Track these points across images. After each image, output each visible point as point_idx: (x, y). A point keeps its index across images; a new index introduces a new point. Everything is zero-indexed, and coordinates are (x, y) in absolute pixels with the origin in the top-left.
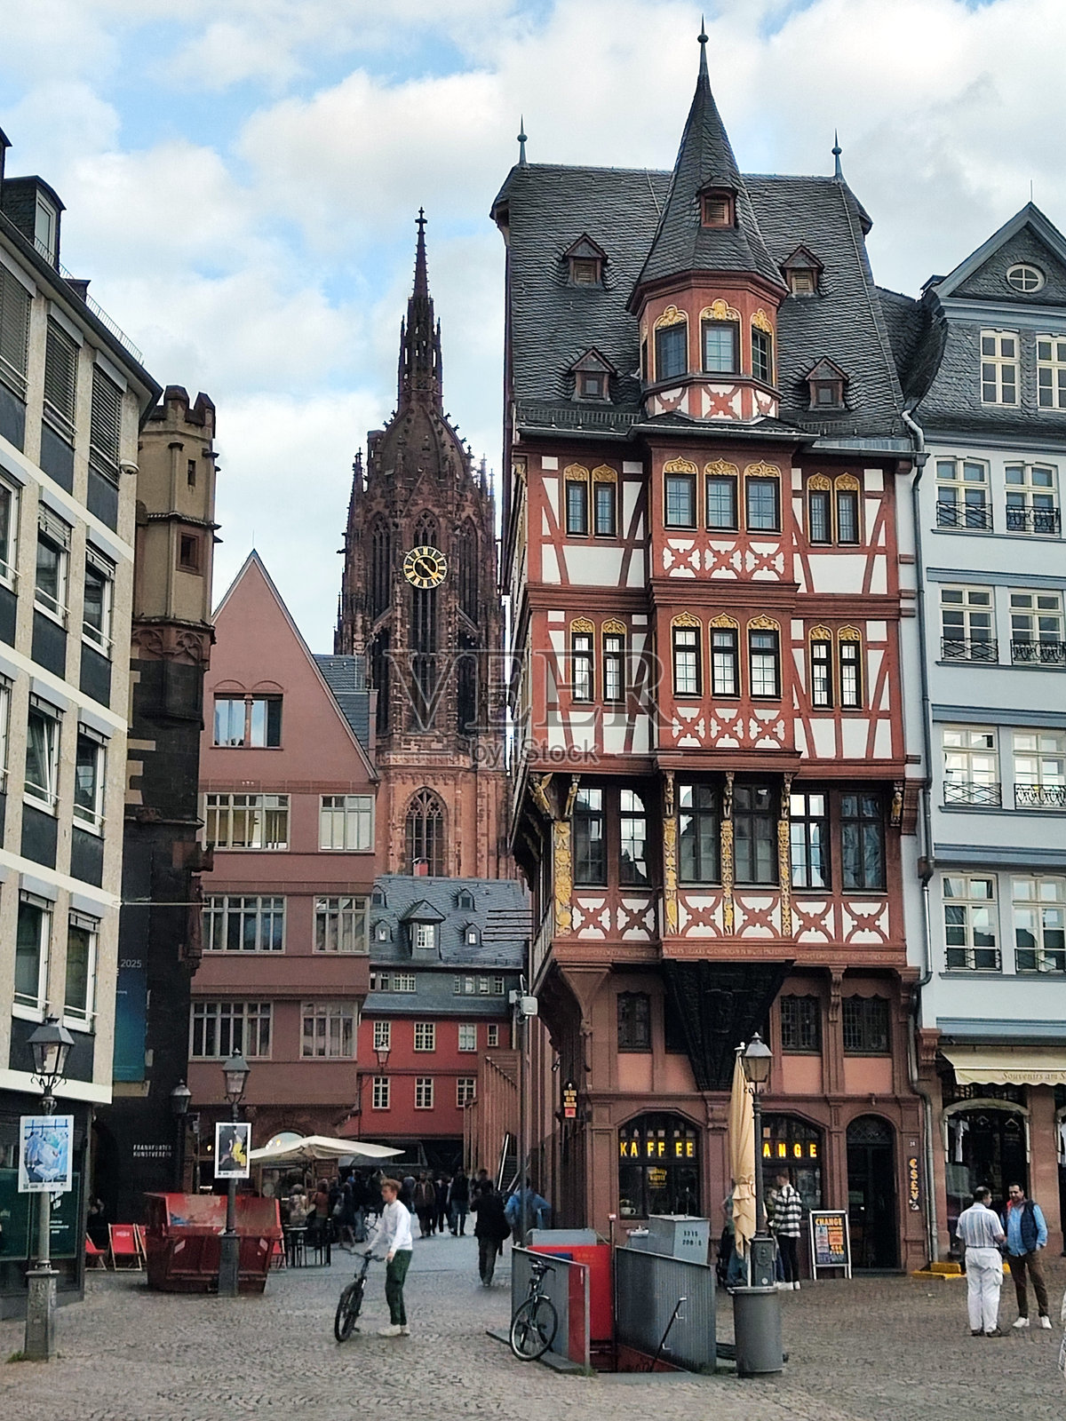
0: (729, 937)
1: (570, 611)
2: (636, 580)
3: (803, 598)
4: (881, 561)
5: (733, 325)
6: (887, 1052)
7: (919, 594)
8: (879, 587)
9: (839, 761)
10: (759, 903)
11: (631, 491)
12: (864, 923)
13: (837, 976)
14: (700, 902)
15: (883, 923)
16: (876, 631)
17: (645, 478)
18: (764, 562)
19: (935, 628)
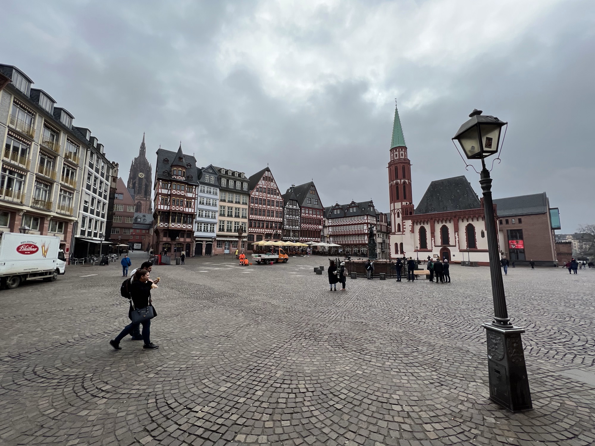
1: (162, 195)
2: (169, 193)
3: (186, 197)
5: (181, 171)
6: (190, 238)
7: (197, 198)
8: (194, 197)
9: (188, 212)
10: (179, 224)
11: (169, 185)
13: (186, 231)
14: (173, 224)
15: (191, 227)
16: (193, 201)
17: (171, 184)
18: (183, 193)
19: (199, 201)
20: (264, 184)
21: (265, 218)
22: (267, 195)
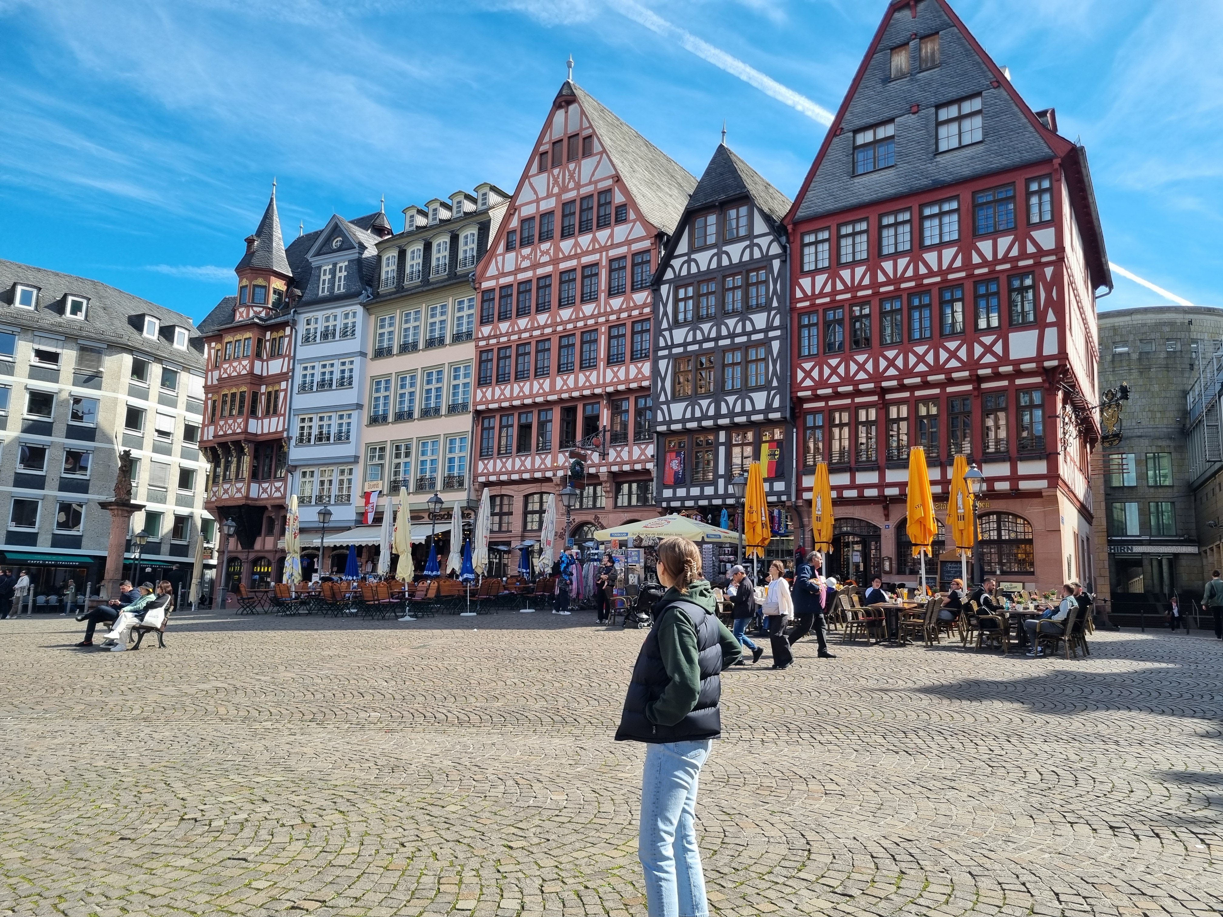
0: (231, 498)
1: (213, 393)
3: (265, 377)
4: (287, 359)
5: (247, 286)
7: (294, 369)
9: (269, 433)
10: (239, 485)
12: (278, 489)
13: (270, 509)
14: (226, 486)
15: (282, 489)
16: (283, 385)
18: (244, 367)
19: (298, 380)
20: (542, 193)
21: (547, 384)
22: (558, 249)
